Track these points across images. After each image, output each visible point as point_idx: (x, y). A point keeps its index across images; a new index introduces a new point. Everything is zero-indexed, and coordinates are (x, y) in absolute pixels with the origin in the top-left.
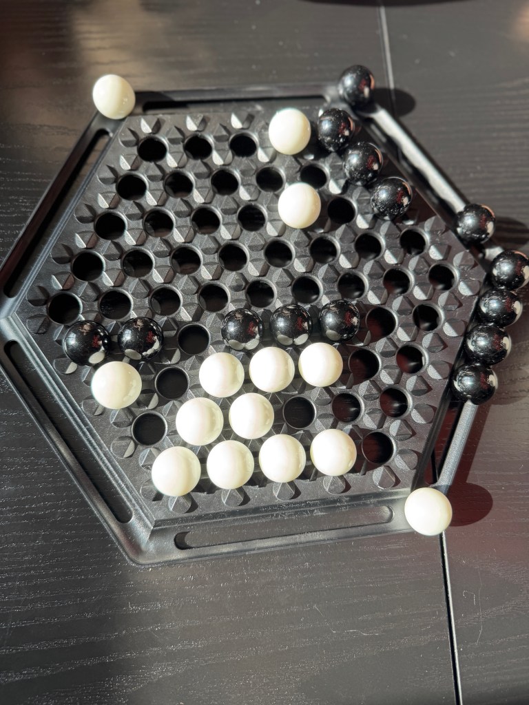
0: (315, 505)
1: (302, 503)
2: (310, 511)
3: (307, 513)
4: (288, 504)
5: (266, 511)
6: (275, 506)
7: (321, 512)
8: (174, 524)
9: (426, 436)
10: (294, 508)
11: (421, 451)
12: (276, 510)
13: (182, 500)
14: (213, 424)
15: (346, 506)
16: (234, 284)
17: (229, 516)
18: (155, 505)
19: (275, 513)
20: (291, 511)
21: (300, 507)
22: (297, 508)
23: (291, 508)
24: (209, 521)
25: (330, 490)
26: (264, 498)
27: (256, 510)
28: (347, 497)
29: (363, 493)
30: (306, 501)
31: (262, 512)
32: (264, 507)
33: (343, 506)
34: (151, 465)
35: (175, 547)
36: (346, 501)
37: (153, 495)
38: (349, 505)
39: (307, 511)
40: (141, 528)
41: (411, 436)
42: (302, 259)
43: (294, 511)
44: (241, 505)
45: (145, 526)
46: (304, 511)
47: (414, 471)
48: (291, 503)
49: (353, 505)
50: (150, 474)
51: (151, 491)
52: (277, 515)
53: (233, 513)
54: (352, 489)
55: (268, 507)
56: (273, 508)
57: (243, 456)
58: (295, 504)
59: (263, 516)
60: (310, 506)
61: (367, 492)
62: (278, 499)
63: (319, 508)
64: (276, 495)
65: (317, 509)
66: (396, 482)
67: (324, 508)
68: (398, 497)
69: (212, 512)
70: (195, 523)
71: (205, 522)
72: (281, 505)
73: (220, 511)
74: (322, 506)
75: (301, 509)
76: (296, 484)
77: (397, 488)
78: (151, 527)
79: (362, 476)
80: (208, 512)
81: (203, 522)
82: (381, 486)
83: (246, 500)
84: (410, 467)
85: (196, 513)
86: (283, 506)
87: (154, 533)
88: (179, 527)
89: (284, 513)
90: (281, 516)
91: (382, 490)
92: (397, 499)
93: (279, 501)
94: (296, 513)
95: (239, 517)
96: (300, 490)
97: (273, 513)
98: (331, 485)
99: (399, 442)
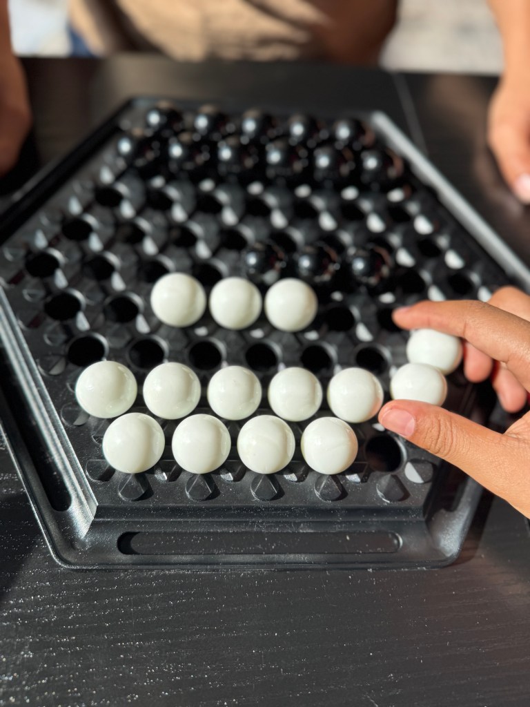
0: (301, 515)
1: (285, 509)
2: (295, 523)
3: (291, 526)
4: (267, 509)
5: (239, 515)
6: (251, 508)
7: (309, 527)
8: (121, 517)
10: (275, 516)
12: (252, 516)
13: (135, 483)
15: (341, 523)
17: (191, 516)
18: (101, 486)
19: (250, 521)
20: (270, 520)
21: (282, 517)
22: (279, 516)
23: (271, 515)
24: (165, 520)
25: (322, 495)
26: (238, 496)
28: (342, 508)
29: (363, 505)
30: (289, 509)
31: (233, 515)
32: (238, 508)
34: (103, 437)
35: (117, 550)
36: (341, 516)
37: (101, 472)
38: (344, 522)
39: (291, 523)
40: (82, 515)
43: (275, 520)
44: (208, 498)
45: (86, 517)
46: (287, 523)
47: (428, 486)
48: (271, 507)
49: (350, 522)
50: (101, 449)
51: (99, 467)
52: (253, 525)
53: (195, 512)
54: (349, 498)
55: (242, 509)
56: (249, 511)
57: (218, 435)
58: (276, 509)
59: (234, 523)
60: (295, 516)
61: (368, 504)
62: (256, 499)
63: (307, 522)
64: (253, 493)
65: (304, 522)
66: (406, 495)
67: (312, 522)
68: (407, 519)
69: (171, 505)
70: (147, 520)
71: (160, 520)
72: (259, 508)
73: (181, 505)
74: (311, 519)
75: (284, 520)
76: (280, 483)
77: (407, 503)
78: (92, 518)
79: (364, 484)
80: (165, 505)
81: (157, 520)
82: (386, 499)
83: (216, 493)
84: (423, 479)
85: (150, 503)
86: (261, 510)
87: (94, 526)
88: (127, 522)
89: (262, 523)
90: (258, 526)
91: (387, 503)
92: (406, 522)
93: (256, 501)
94: (277, 523)
95: (204, 520)
96: (284, 490)
97: (248, 520)
98: (324, 488)
99: (410, 450)
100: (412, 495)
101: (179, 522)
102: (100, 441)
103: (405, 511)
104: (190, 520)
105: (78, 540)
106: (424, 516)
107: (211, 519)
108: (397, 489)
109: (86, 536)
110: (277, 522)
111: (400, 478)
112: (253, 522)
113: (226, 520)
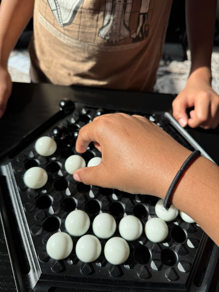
0: (131, 285)
2: (128, 289)
3: (126, 290)
4: (116, 281)
5: (103, 283)
8: (51, 279)
10: (119, 284)
11: (192, 263)
12: (109, 284)
13: (58, 264)
14: (84, 224)
15: (148, 290)
17: (82, 282)
20: (117, 286)
22: (121, 285)
23: (117, 284)
24: (70, 282)
25: (140, 276)
27: (97, 280)
28: (149, 282)
29: (159, 282)
30: (125, 281)
31: (100, 283)
32: (102, 280)
34: (47, 241)
36: (149, 286)
37: (44, 258)
38: (150, 290)
39: (126, 288)
40: (34, 277)
41: (187, 254)
44: (90, 274)
45: (35, 278)
46: (124, 288)
47: (188, 274)
48: (118, 280)
49: (153, 290)
50: (45, 247)
51: (44, 255)
53: (84, 280)
54: (153, 278)
55: (104, 280)
56: (107, 281)
57: (96, 245)
58: (120, 281)
59: (101, 286)
60: (128, 285)
62: (111, 276)
64: (110, 273)
65: (132, 288)
66: (178, 278)
68: (179, 290)
69: (73, 276)
70: (62, 282)
71: (68, 282)
72: (112, 280)
73: (78, 276)
74: (135, 287)
75: (123, 286)
76: (122, 269)
77: (178, 282)
78: (38, 279)
79: (159, 272)
80: (71, 275)
81: (67, 282)
82: (169, 279)
83: (93, 272)
84: (185, 270)
85: (64, 274)
86: (113, 281)
87: (39, 283)
88: (53, 282)
89: (113, 287)
90: (111, 289)
91: (169, 281)
93: (111, 277)
95: (87, 284)
96: (124, 272)
97: (107, 285)
98: (142, 273)
99: (180, 256)
100: (181, 278)
101: (77, 284)
102: (46, 243)
103: (177, 286)
105: (31, 289)
106: (186, 289)
107: (90, 284)
108: (174, 275)
109: (34, 288)
110: (120, 287)
111: (176, 269)
112: (109, 287)
113: (97, 285)
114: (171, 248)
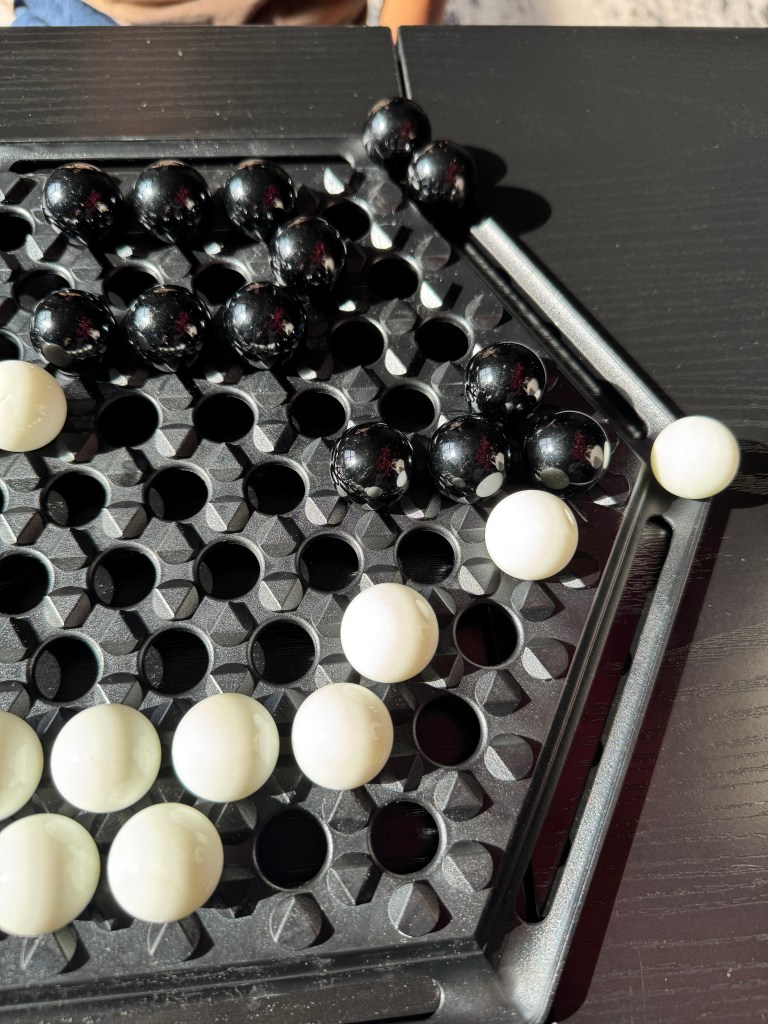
0: (250, 975)
1: (214, 970)
2: (240, 988)
3: (235, 994)
4: (182, 973)
5: (132, 988)
6: (151, 976)
7: (269, 990)
9: (515, 811)
10: (200, 982)
11: (503, 845)
12: (157, 987)
15: (327, 977)
16: (120, 471)
17: (41, 998)
19: (155, 994)
20: (193, 988)
21: (215, 981)
22: (207, 981)
23: (193, 982)
25: (283, 941)
26: (124, 957)
27: (105, 985)
28: (324, 956)
29: (364, 947)
30: (224, 968)
31: (120, 990)
32: (123, 979)
33: (321, 978)
36: (326, 967)
38: (334, 975)
39: (233, 988)
41: (482, 811)
42: (269, 426)
43: (201, 987)
44: (66, 970)
46: (227, 989)
47: (484, 895)
48: (189, 971)
49: (344, 974)
52: (161, 999)
53: (48, 992)
54: (337, 936)
55: (132, 978)
56: (142, 987)
58: (200, 972)
59: (127, 1000)
60: (239, 977)
61: (373, 946)
63: (263, 983)
64: (152, 952)
65: (257, 985)
66: (444, 918)
67: (274, 982)
68: (451, 956)
72: (166, 975)
73: (17, 985)
74: (269, 978)
75: (219, 985)
76: (205, 924)
77: (446, 933)
79: (363, 907)
82: (406, 931)
83: (80, 957)
84: (473, 883)
86: (171, 977)
89: (178, 994)
90: (170, 999)
91: (408, 938)
92: (449, 960)
94: (207, 993)
95: (66, 1002)
96: (212, 935)
97: (150, 992)
98: (286, 928)
99: (454, 825)
100: (455, 917)
101: (23, 1011)
103: (445, 945)
104: (40, 1005)
106: (480, 947)
107: (79, 1000)
108: (428, 908)
110: (205, 990)
111: (433, 886)
112: (160, 995)
113: (109, 997)
114: (413, 794)
